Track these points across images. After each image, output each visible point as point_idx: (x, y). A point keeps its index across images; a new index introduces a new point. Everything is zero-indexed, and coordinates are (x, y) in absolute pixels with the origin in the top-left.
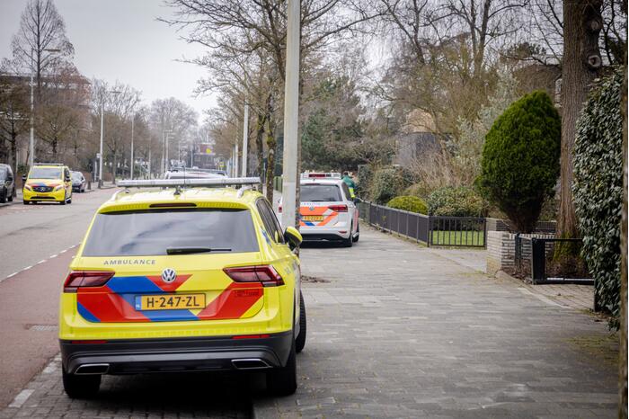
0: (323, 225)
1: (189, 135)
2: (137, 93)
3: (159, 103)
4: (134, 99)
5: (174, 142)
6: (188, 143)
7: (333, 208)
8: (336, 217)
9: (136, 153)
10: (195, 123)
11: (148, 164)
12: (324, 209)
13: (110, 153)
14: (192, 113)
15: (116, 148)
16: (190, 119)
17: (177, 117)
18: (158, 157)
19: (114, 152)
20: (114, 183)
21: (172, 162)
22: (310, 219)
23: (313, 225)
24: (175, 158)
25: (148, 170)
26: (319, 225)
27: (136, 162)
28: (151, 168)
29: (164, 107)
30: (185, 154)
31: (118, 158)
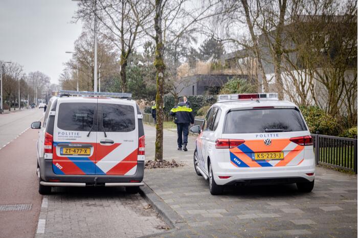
0: (284, 165)
1: (46, 88)
2: (21, 66)
3: (32, 73)
4: (20, 69)
5: (39, 91)
6: (46, 92)
7: (295, 141)
8: (301, 154)
9: (21, 95)
10: (49, 82)
11: (28, 101)
12: (284, 142)
13: (7, 95)
14: (47, 78)
15: (11, 92)
16: (46, 80)
17: (40, 79)
18: (32, 97)
19: (9, 95)
20: (10, 110)
21: (39, 100)
22: (265, 156)
23: (269, 165)
24: (40, 98)
25: (28, 104)
26: (277, 165)
27: (22, 100)
28: (29, 103)
29: (35, 75)
30: (45, 96)
31: (12, 98)
